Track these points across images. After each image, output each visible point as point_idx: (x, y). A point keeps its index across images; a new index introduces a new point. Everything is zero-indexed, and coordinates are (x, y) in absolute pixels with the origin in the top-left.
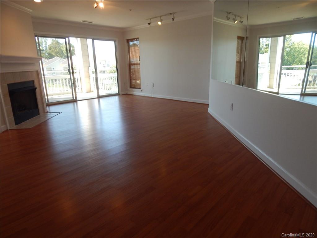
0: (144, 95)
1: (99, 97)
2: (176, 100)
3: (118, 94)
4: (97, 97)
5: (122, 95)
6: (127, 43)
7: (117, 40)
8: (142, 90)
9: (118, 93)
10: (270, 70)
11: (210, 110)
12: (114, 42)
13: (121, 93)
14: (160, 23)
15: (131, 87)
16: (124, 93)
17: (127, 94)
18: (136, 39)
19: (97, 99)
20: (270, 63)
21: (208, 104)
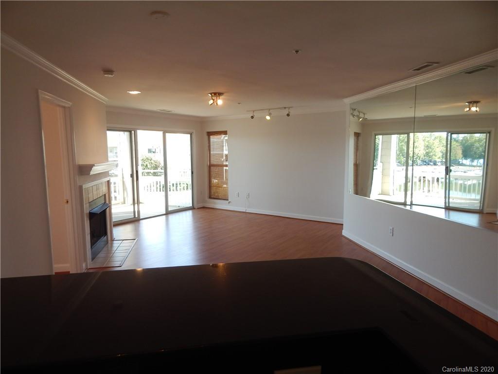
0: (233, 210)
1: (168, 213)
2: (287, 218)
3: (192, 208)
4: (165, 213)
5: (198, 208)
6: (207, 137)
7: (194, 132)
8: (229, 202)
9: (191, 206)
10: (382, 172)
11: (345, 233)
12: (189, 135)
13: (196, 207)
14: (268, 118)
15: (210, 197)
16: (201, 205)
17: (204, 208)
18: (225, 133)
19: (164, 216)
20: (382, 163)
21: (343, 225)
